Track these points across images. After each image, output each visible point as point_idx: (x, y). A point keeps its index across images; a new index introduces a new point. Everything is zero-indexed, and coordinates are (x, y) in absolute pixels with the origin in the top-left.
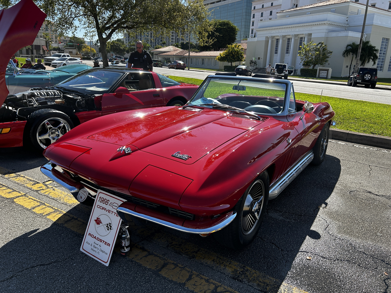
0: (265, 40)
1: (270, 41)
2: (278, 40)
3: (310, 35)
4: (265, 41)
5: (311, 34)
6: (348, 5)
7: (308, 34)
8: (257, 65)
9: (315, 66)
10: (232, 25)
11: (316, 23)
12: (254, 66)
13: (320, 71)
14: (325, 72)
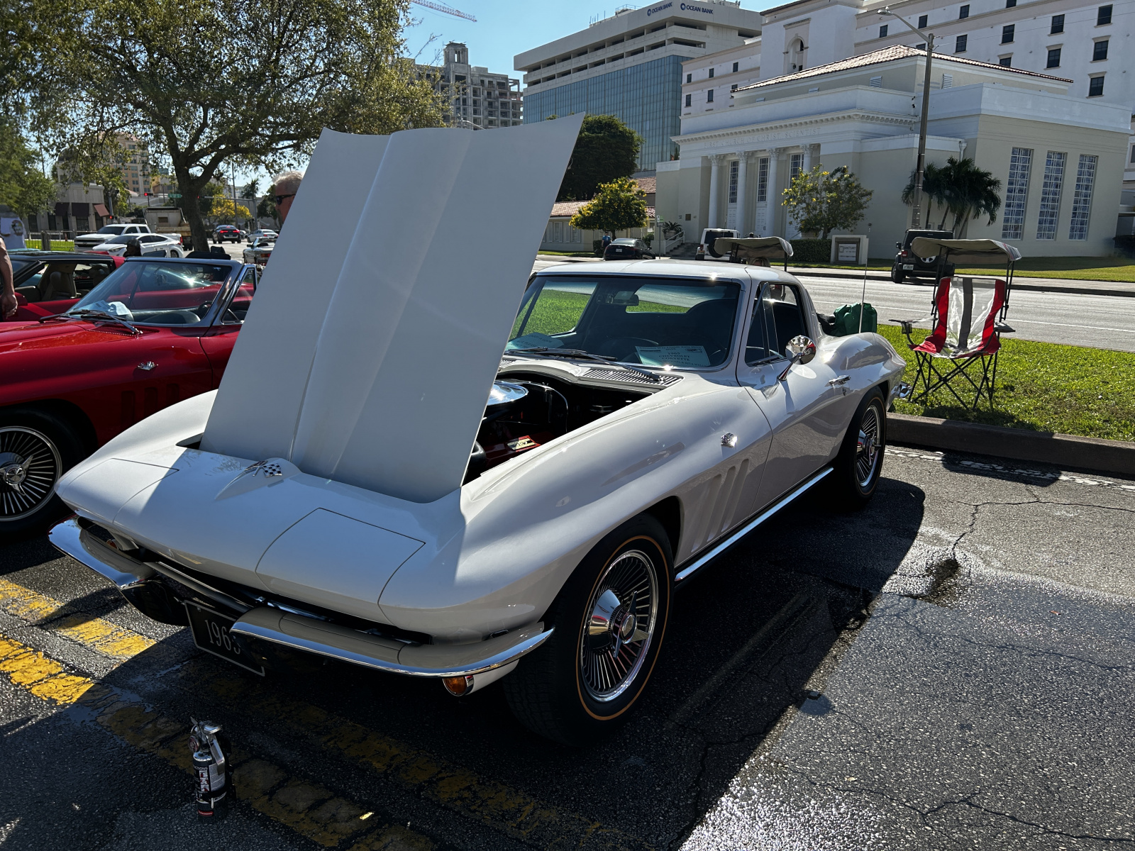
0: (700, 165)
1: (714, 169)
2: (735, 164)
3: (816, 148)
4: (703, 168)
5: (819, 145)
6: (913, 63)
7: (811, 145)
8: (684, 236)
9: (829, 232)
10: (621, 129)
11: (829, 116)
12: (674, 239)
13: (840, 245)
14: (853, 248)
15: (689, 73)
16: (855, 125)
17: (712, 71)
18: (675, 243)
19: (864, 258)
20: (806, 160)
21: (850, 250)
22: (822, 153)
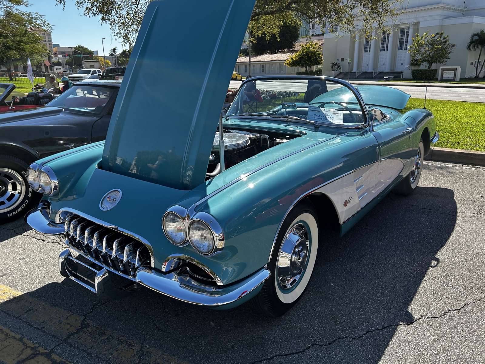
3: (417, 24)
5: (419, 23)
7: (414, 23)
8: (341, 69)
9: (432, 65)
11: (426, 8)
12: (336, 71)
13: (444, 72)
14: (452, 73)
16: (440, 12)
18: (338, 72)
19: (458, 78)
20: (411, 31)
21: (450, 74)
22: (420, 26)
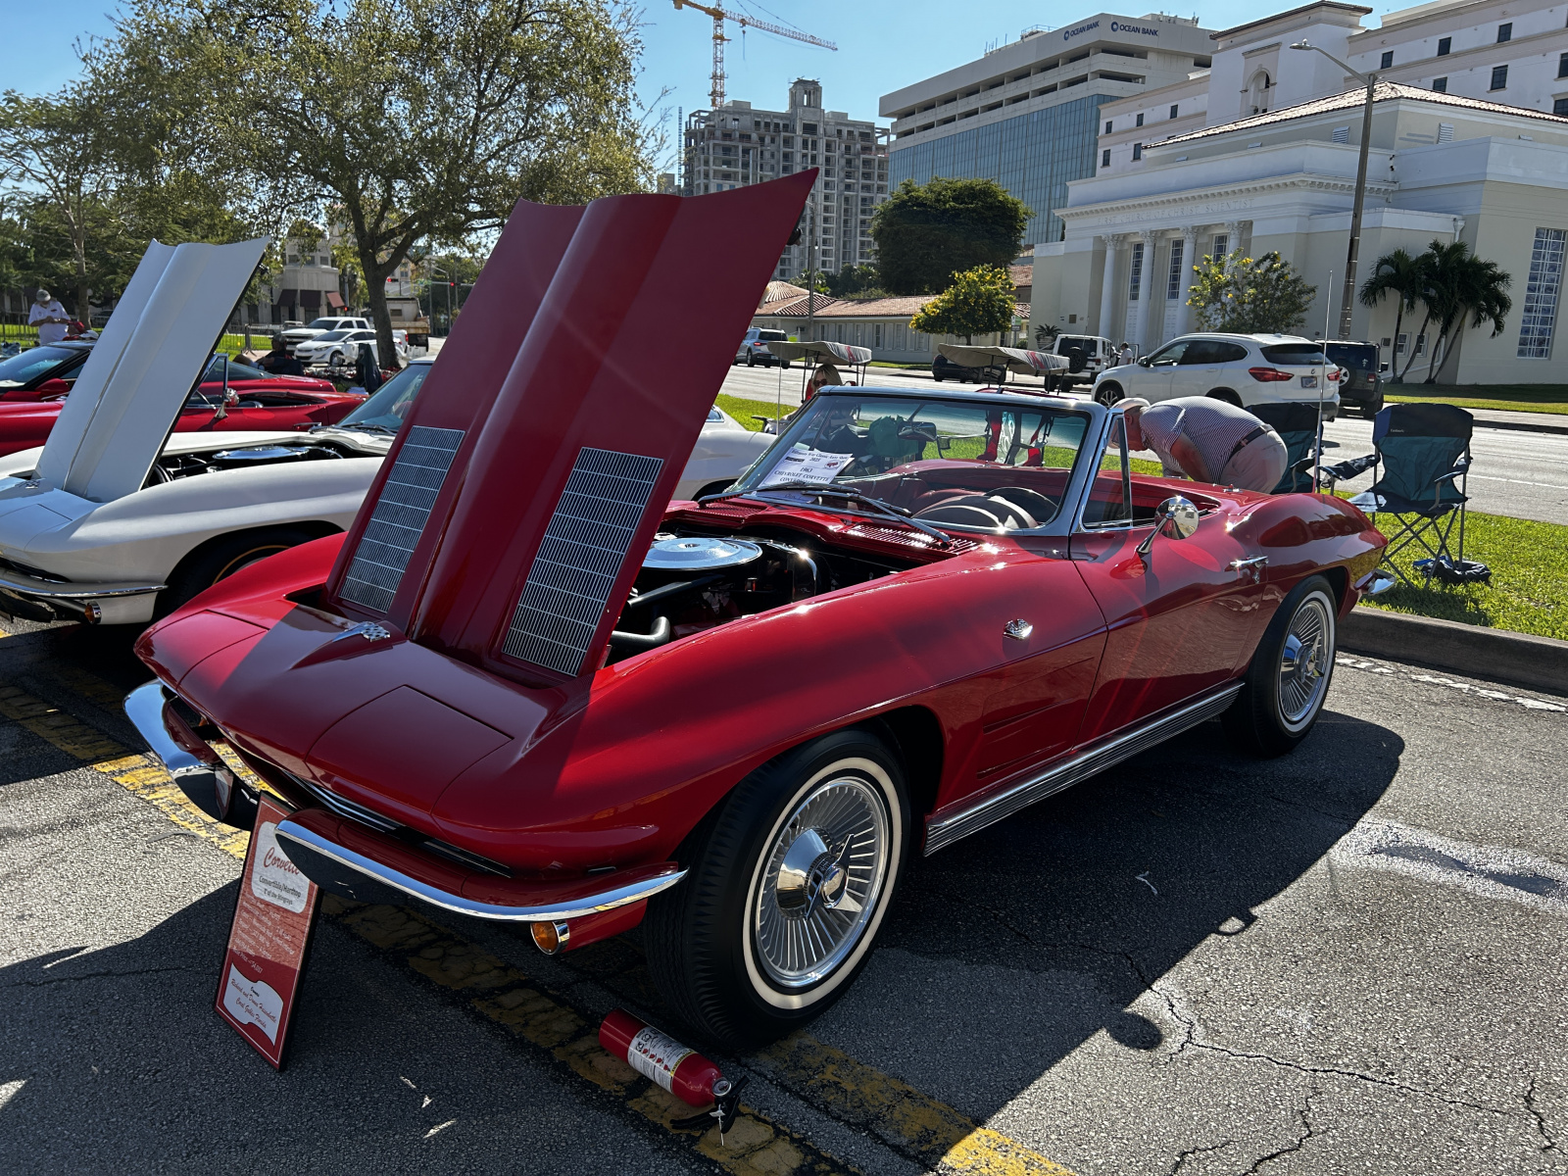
0: (1091, 249)
1: (1110, 254)
2: (1139, 247)
3: (1247, 226)
4: (1094, 252)
6: (1394, 109)
7: (1239, 223)
10: (1001, 198)
11: (1266, 183)
15: (1108, 120)
16: (1302, 196)
17: (1140, 117)
20: (1233, 244)
22: (1254, 234)
